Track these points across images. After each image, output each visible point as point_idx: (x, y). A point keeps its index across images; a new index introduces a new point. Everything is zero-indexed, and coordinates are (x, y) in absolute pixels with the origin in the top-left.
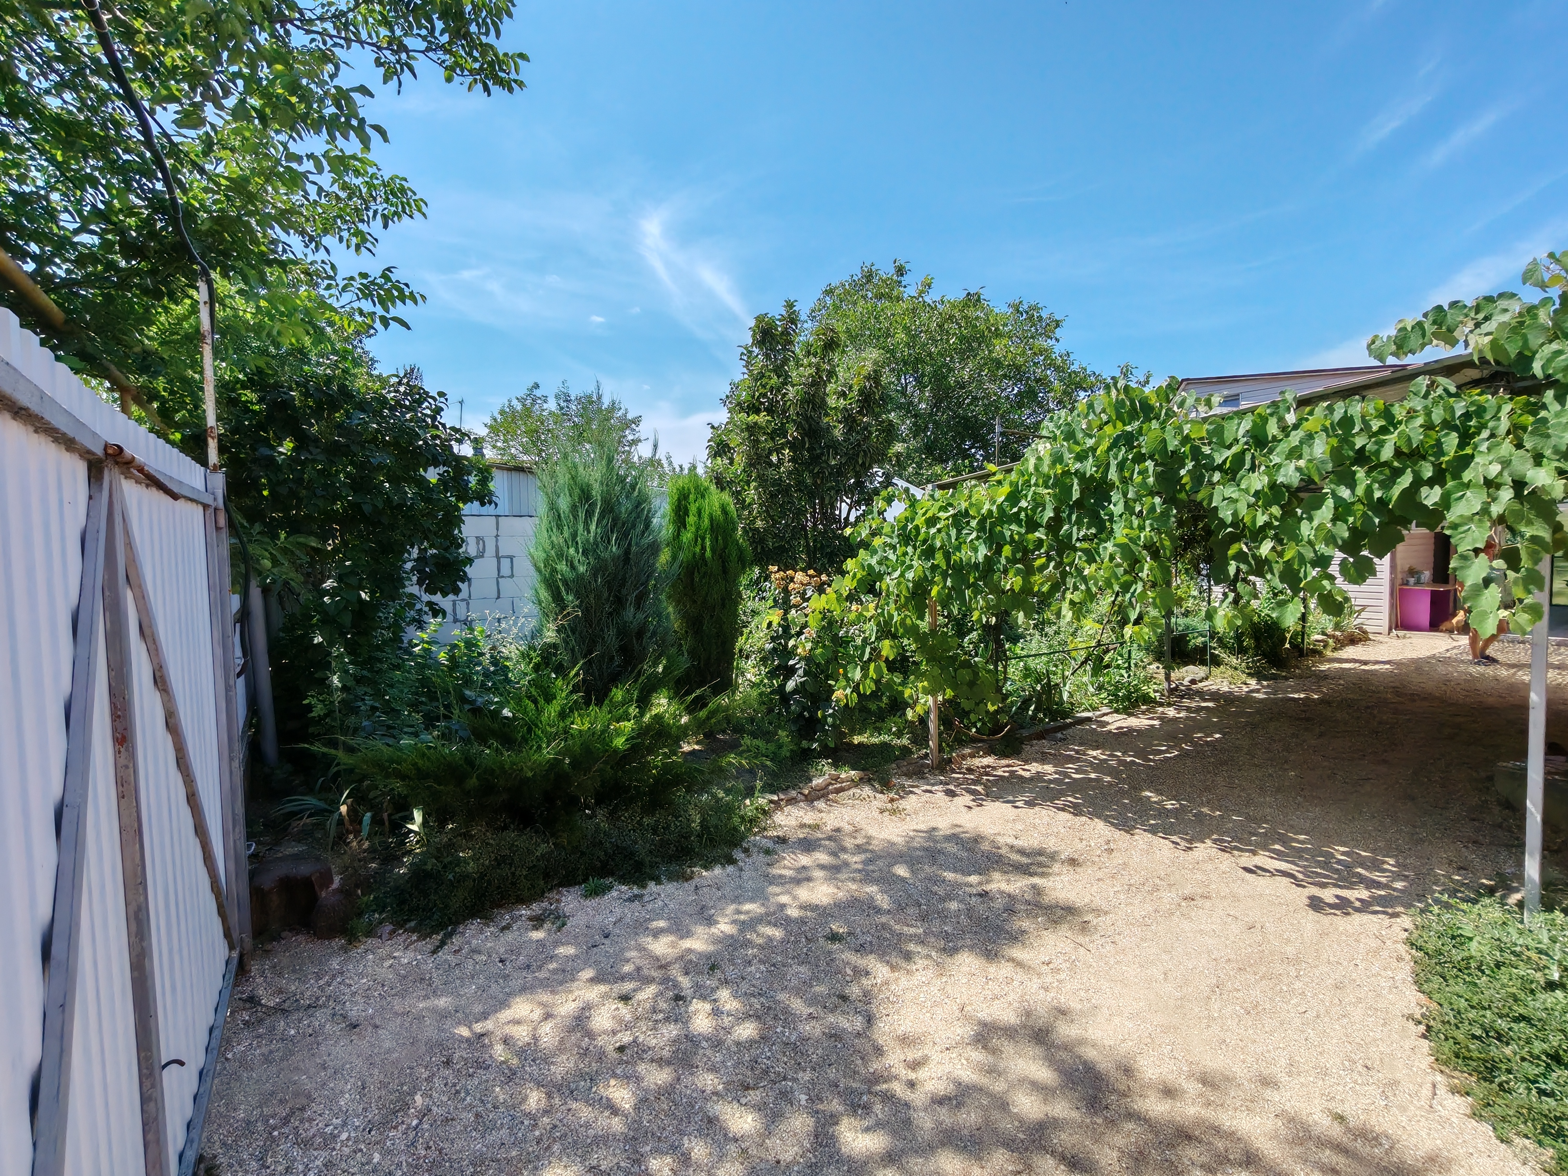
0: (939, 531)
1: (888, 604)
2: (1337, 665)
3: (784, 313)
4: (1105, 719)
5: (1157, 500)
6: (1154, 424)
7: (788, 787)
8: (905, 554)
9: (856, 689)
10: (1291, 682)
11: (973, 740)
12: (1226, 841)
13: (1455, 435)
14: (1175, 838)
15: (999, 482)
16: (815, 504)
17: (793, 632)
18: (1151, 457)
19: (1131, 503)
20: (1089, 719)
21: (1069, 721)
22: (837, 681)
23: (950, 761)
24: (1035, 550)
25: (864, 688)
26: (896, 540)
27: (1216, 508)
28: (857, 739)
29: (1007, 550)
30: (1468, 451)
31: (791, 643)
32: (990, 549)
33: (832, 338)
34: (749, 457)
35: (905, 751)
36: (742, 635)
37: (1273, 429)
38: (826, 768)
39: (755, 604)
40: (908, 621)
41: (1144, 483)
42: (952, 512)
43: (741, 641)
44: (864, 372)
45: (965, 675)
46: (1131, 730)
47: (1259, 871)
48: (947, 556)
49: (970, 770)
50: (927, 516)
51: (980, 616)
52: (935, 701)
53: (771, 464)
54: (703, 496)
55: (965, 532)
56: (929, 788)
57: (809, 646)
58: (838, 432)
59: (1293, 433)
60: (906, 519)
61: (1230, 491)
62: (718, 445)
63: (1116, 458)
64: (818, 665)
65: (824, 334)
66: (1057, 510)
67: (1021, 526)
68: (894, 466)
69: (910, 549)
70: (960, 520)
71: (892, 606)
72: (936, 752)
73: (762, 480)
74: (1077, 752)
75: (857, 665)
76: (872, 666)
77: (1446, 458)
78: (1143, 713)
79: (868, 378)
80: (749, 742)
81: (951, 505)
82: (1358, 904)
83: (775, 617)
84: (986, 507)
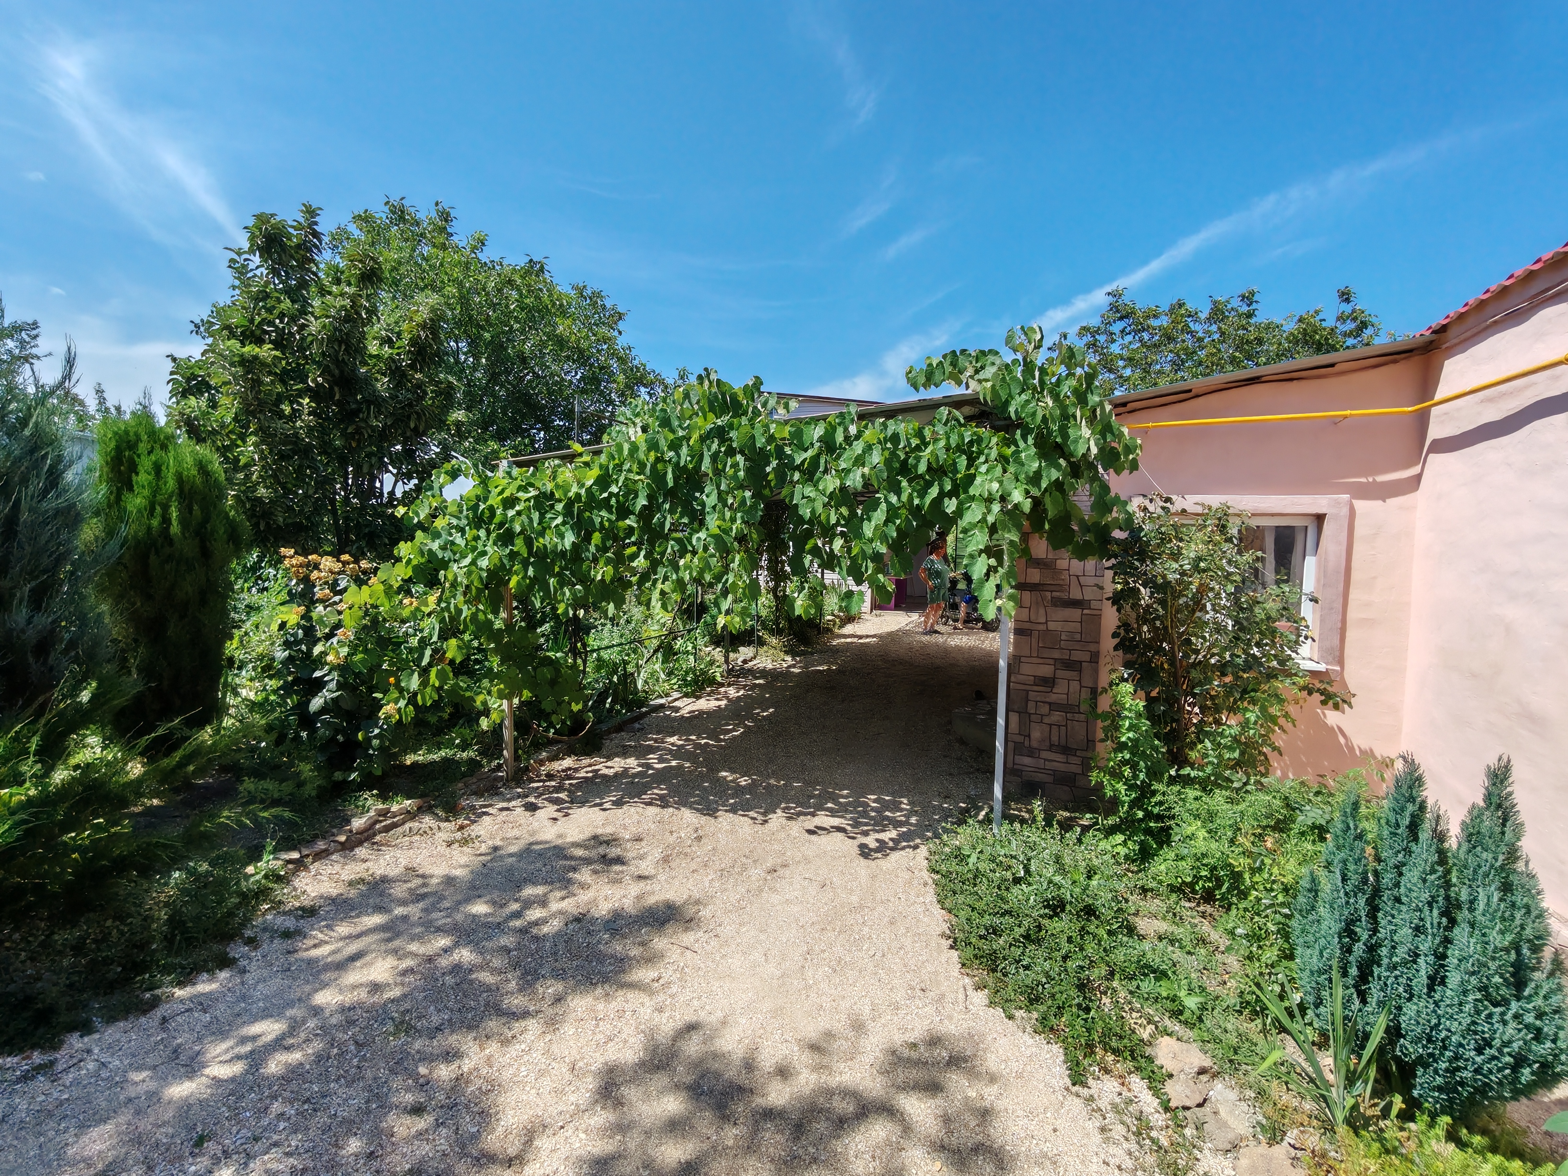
0: (519, 513)
1: (454, 597)
2: (843, 640)
3: (302, 220)
4: (676, 704)
5: (748, 494)
6: (744, 420)
7: (315, 837)
8: (477, 538)
9: (412, 700)
10: (816, 656)
11: (551, 742)
12: (791, 808)
13: (964, 457)
14: (752, 814)
15: (587, 464)
16: (347, 473)
17: (319, 634)
18: (742, 452)
19: (724, 496)
20: (662, 706)
21: (644, 710)
22: (385, 692)
23: (527, 769)
24: (625, 538)
25: (423, 698)
26: (464, 522)
27: (796, 505)
28: (409, 759)
29: (596, 538)
30: (972, 471)
31: (318, 649)
32: (578, 535)
33: (372, 269)
34: (244, 400)
35: (473, 764)
36: (231, 638)
37: (839, 438)
38: (370, 802)
39: (254, 597)
40: (481, 616)
41: (735, 477)
42: (533, 493)
43: (231, 647)
44: (418, 319)
45: (547, 673)
46: (701, 712)
47: (819, 832)
48: (529, 543)
49: (550, 776)
50: (505, 495)
51: (567, 609)
52: (510, 705)
53: (281, 415)
54: (164, 447)
55: (548, 516)
56: (505, 805)
57: (344, 651)
58: (382, 384)
59: (855, 443)
60: (478, 498)
61: (809, 491)
62: (188, 380)
63: (709, 450)
64: (358, 675)
65: (360, 261)
66: (650, 497)
67: (611, 513)
68: (453, 436)
69: (482, 533)
70: (544, 501)
71: (460, 598)
72: (511, 762)
73: (265, 435)
74: (656, 741)
75: (413, 671)
76: (433, 672)
77: (959, 476)
78: (709, 695)
79: (423, 326)
80: (252, 787)
81: (532, 485)
82: (891, 844)
83: (292, 615)
84: (574, 489)
